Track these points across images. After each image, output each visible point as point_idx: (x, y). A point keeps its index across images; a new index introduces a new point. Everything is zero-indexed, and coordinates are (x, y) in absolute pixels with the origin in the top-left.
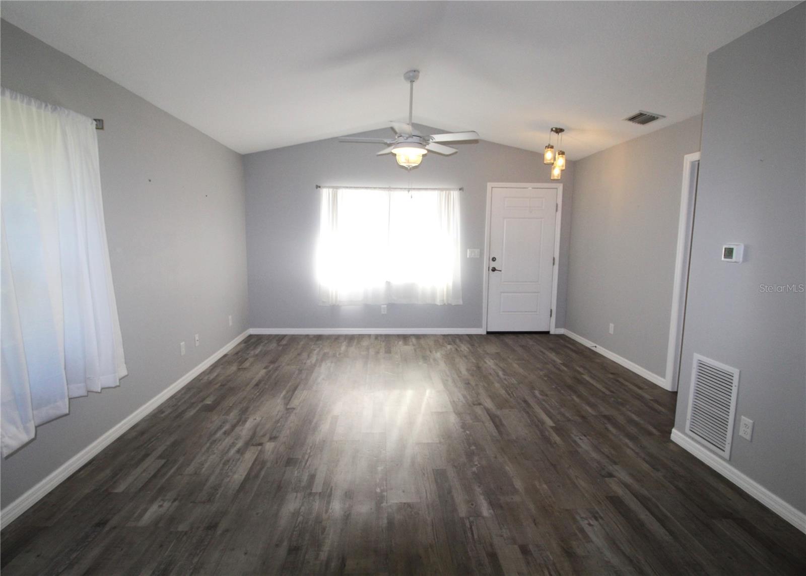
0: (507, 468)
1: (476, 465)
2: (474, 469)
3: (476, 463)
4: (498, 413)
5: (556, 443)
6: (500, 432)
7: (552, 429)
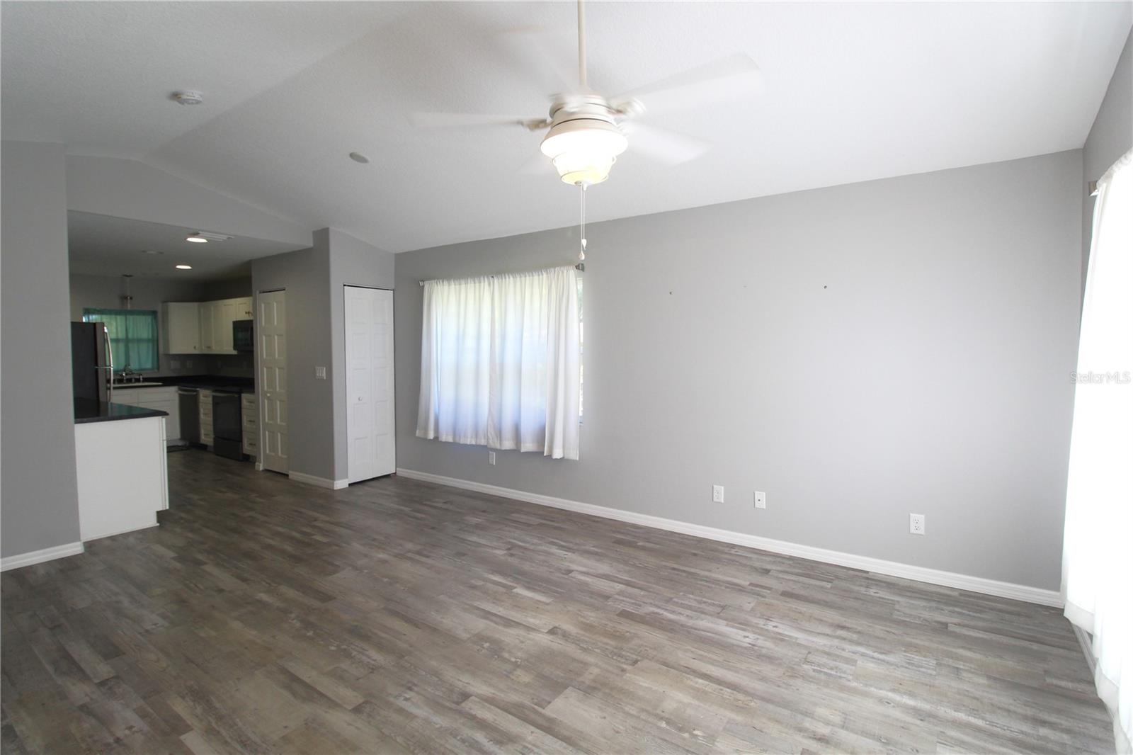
0: (254, 633)
1: (293, 620)
2: (293, 616)
3: (295, 621)
4: (308, 709)
5: (183, 698)
6: (285, 671)
7: (188, 726)
